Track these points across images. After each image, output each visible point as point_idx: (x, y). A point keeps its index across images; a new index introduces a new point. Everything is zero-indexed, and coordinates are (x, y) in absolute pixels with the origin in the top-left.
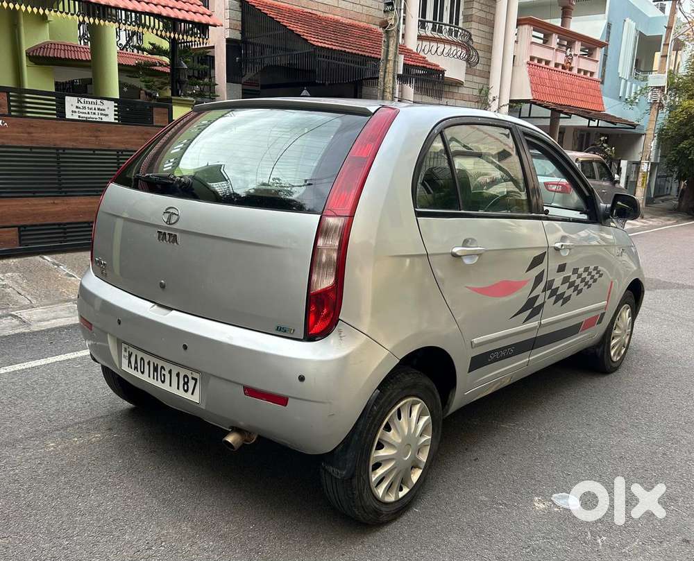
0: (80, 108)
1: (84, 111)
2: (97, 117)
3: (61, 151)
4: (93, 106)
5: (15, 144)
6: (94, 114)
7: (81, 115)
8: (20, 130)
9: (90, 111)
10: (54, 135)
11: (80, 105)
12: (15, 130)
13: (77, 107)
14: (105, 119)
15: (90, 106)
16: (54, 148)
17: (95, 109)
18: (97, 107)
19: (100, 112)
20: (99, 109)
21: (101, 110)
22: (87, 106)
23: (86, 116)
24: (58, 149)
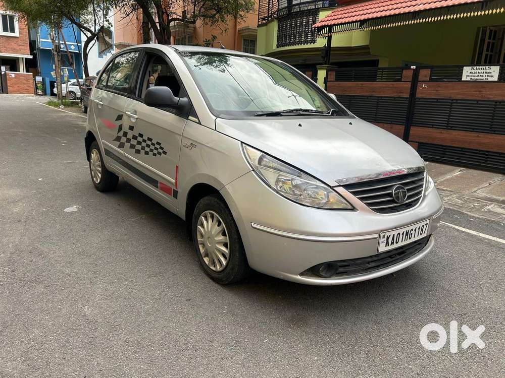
0: (472, 73)
1: (475, 75)
2: (484, 78)
3: (454, 101)
4: (482, 71)
5: (428, 97)
6: (482, 76)
7: (473, 78)
8: (433, 89)
9: (479, 75)
10: (452, 91)
11: (473, 71)
12: (430, 89)
13: (470, 73)
14: (490, 79)
15: (480, 71)
16: (450, 99)
17: (483, 73)
18: (485, 71)
19: (487, 74)
20: (486, 73)
21: (488, 73)
22: (477, 71)
23: (475, 78)
24: (452, 100)
